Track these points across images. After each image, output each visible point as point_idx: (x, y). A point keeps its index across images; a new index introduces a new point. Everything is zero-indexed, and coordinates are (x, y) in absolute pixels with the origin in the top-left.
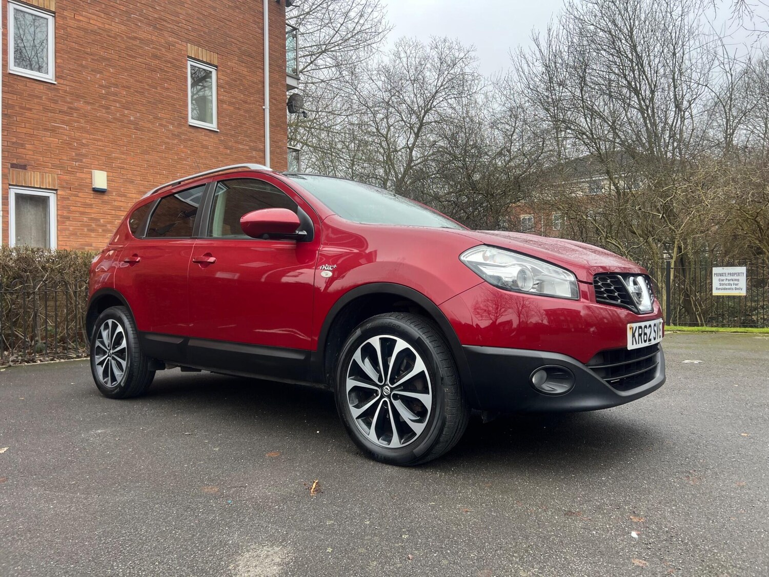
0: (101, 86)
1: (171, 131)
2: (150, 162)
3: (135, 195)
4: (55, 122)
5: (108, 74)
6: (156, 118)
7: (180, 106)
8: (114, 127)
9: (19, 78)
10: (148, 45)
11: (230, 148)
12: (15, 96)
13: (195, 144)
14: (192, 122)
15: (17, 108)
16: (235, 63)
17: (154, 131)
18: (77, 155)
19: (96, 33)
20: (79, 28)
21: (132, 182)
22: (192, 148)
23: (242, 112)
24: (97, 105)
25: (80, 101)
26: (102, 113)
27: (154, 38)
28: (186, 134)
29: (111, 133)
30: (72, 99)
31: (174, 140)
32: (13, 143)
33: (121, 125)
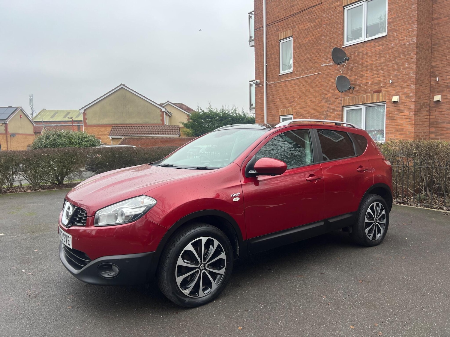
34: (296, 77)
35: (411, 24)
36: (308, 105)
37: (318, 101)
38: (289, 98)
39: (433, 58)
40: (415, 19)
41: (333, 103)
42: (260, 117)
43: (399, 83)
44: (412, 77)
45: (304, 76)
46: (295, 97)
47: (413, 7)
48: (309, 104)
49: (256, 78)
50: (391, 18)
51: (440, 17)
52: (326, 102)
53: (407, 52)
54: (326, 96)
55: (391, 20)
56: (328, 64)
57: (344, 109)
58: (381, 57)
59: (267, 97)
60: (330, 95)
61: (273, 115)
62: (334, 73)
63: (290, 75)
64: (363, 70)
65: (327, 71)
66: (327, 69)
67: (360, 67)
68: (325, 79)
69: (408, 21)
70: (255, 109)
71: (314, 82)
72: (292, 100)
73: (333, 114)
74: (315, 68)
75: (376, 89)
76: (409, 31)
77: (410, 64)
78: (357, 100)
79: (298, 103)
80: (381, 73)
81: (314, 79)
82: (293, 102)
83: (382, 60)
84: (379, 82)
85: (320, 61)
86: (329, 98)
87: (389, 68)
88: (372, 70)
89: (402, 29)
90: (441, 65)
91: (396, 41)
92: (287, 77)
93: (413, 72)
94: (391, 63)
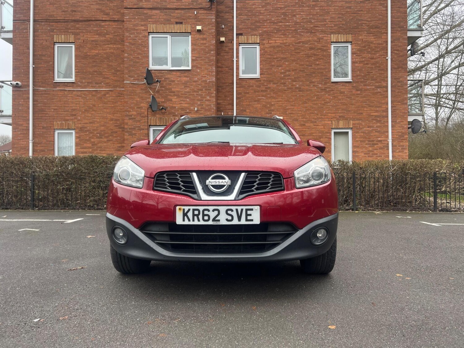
0: (282, 73)
1: (320, 88)
2: (307, 107)
3: (298, 127)
4: (259, 96)
5: (285, 66)
6: (311, 82)
7: (326, 72)
8: (288, 93)
9: (243, 79)
10: (307, 44)
11: (361, 90)
12: (242, 88)
13: (336, 92)
14: (334, 79)
15: (243, 94)
16: (365, 36)
17: (310, 90)
18: (269, 111)
19: (279, 46)
20: (271, 47)
21: (297, 120)
22: (334, 95)
23: (369, 66)
24: (279, 83)
25: (271, 83)
26: (282, 87)
27: (310, 39)
28: (330, 88)
29: (286, 96)
30: (267, 83)
31: (322, 92)
32: (241, 110)
33: (292, 90)
34: (79, 88)
35: (211, 65)
36: (96, 121)
37: (109, 118)
38: (70, 110)
39: (218, 96)
40: (214, 63)
41: (139, 121)
42: (19, 128)
43: (202, 112)
44: (213, 108)
45: (91, 89)
46: (78, 110)
47: (212, 53)
48: (98, 120)
49: (14, 79)
50: (194, 56)
51: (222, 67)
52: (130, 119)
53: (209, 87)
54: (131, 113)
55: (194, 58)
56: (132, 82)
57: (150, 128)
58: (187, 87)
59: (34, 105)
60: (135, 113)
61: (44, 128)
62: (140, 92)
63: (71, 85)
64: (169, 95)
65: (131, 89)
66: (130, 87)
67: (167, 91)
68: (129, 96)
69: (208, 63)
70: (11, 118)
71: (104, 98)
72: (73, 113)
73: (139, 132)
74: (105, 83)
75: (183, 113)
76: (209, 71)
77: (210, 97)
78: (165, 121)
79: (83, 118)
80: (187, 100)
81: (105, 95)
82: (75, 115)
83: (188, 90)
84: (185, 108)
85: (112, 78)
86: (134, 116)
87: (194, 97)
88: (178, 96)
89: (202, 69)
90: (224, 104)
91: (199, 77)
92: (67, 86)
93: (213, 105)
94: (195, 94)
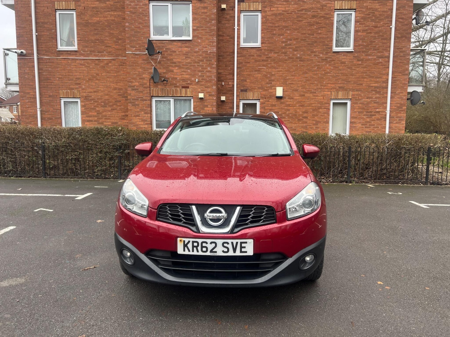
0: (283, 42)
1: (322, 57)
2: (308, 78)
3: (298, 97)
4: (260, 66)
5: (287, 35)
6: (312, 52)
7: (328, 41)
8: (288, 63)
9: (244, 48)
10: (310, 11)
11: (362, 60)
12: (243, 57)
13: (337, 62)
14: (335, 49)
15: (244, 63)
16: (370, 3)
17: (310, 60)
18: (269, 81)
19: (281, 14)
20: (273, 15)
21: (296, 90)
22: (335, 65)
23: (373, 35)
24: (280, 52)
25: (272, 53)
26: (283, 57)
27: (313, 6)
28: (331, 58)
29: (286, 66)
30: (268, 53)
31: (323, 63)
32: (242, 80)
33: (292, 60)
34: (82, 56)
35: (212, 35)
36: (100, 90)
37: (113, 87)
38: (74, 79)
39: (219, 66)
40: (214, 33)
41: (142, 92)
42: (27, 96)
43: (203, 83)
44: (213, 79)
45: (93, 58)
46: (82, 79)
47: (213, 22)
48: (102, 89)
49: (19, 47)
50: (195, 26)
51: (223, 35)
52: (133, 90)
53: (209, 58)
54: (133, 84)
55: (195, 28)
56: (134, 53)
57: (152, 99)
58: (188, 57)
59: (39, 73)
60: (137, 84)
61: (50, 96)
62: (141, 63)
63: (74, 53)
64: (171, 65)
65: (133, 59)
66: (132, 57)
67: (169, 62)
68: (131, 67)
69: (209, 33)
70: (18, 85)
71: (107, 67)
72: (78, 82)
73: (142, 102)
74: (107, 52)
75: (184, 84)
76: (210, 41)
77: (211, 68)
78: (166, 92)
79: (87, 87)
80: (188, 71)
81: (107, 64)
82: (80, 84)
83: (189, 61)
84: (187, 79)
85: (113, 46)
86: (137, 87)
87: (195, 68)
88: (180, 67)
89: (203, 39)
90: (225, 73)
91: (200, 47)
92: (70, 54)
93: (214, 76)
94: (196, 64)
